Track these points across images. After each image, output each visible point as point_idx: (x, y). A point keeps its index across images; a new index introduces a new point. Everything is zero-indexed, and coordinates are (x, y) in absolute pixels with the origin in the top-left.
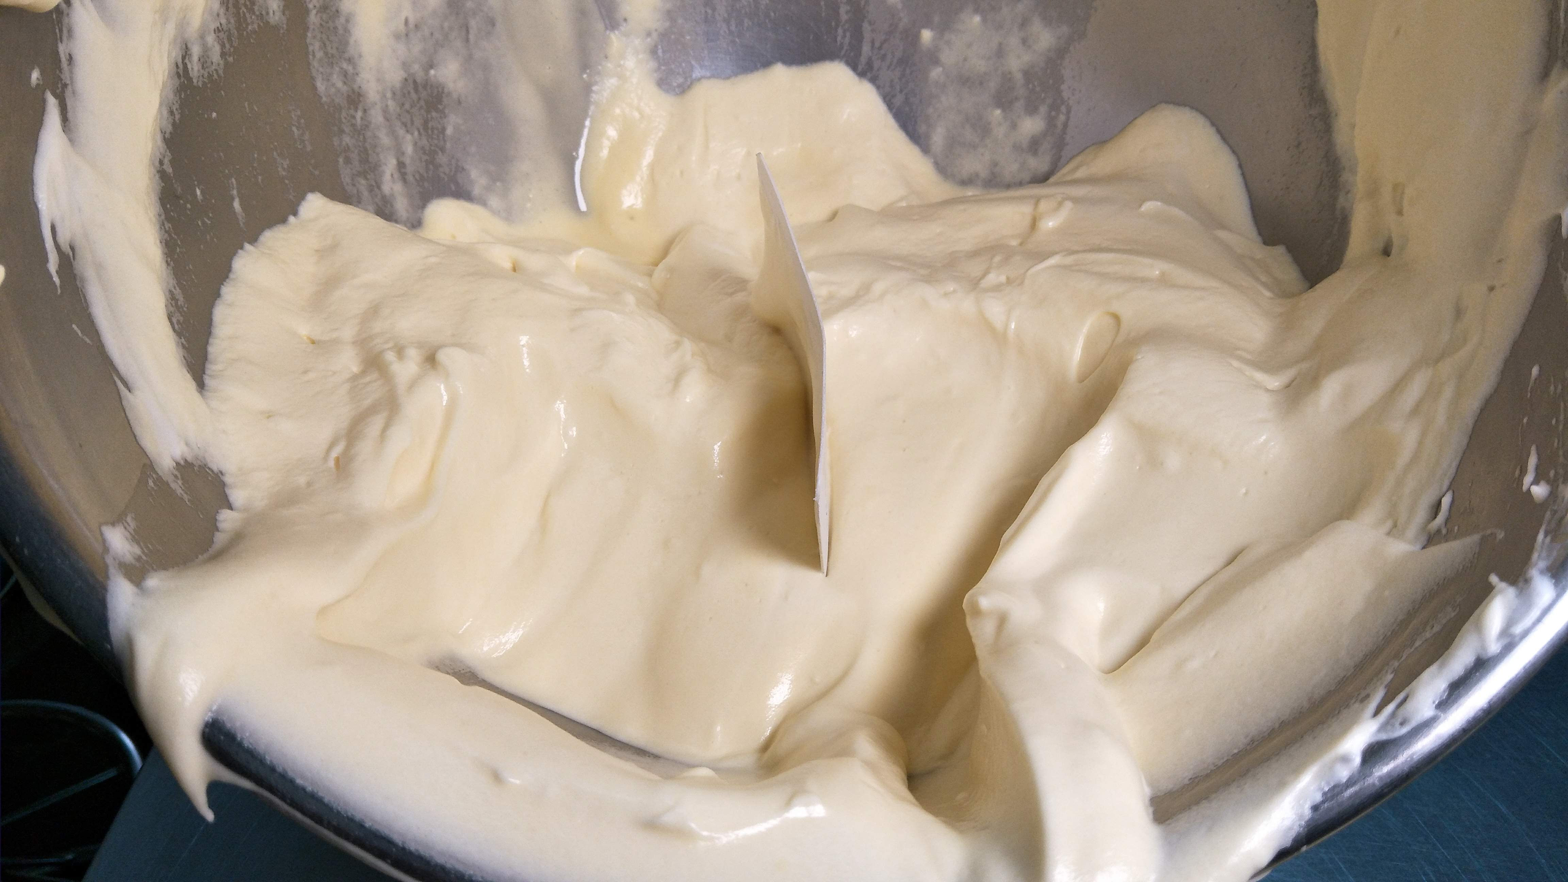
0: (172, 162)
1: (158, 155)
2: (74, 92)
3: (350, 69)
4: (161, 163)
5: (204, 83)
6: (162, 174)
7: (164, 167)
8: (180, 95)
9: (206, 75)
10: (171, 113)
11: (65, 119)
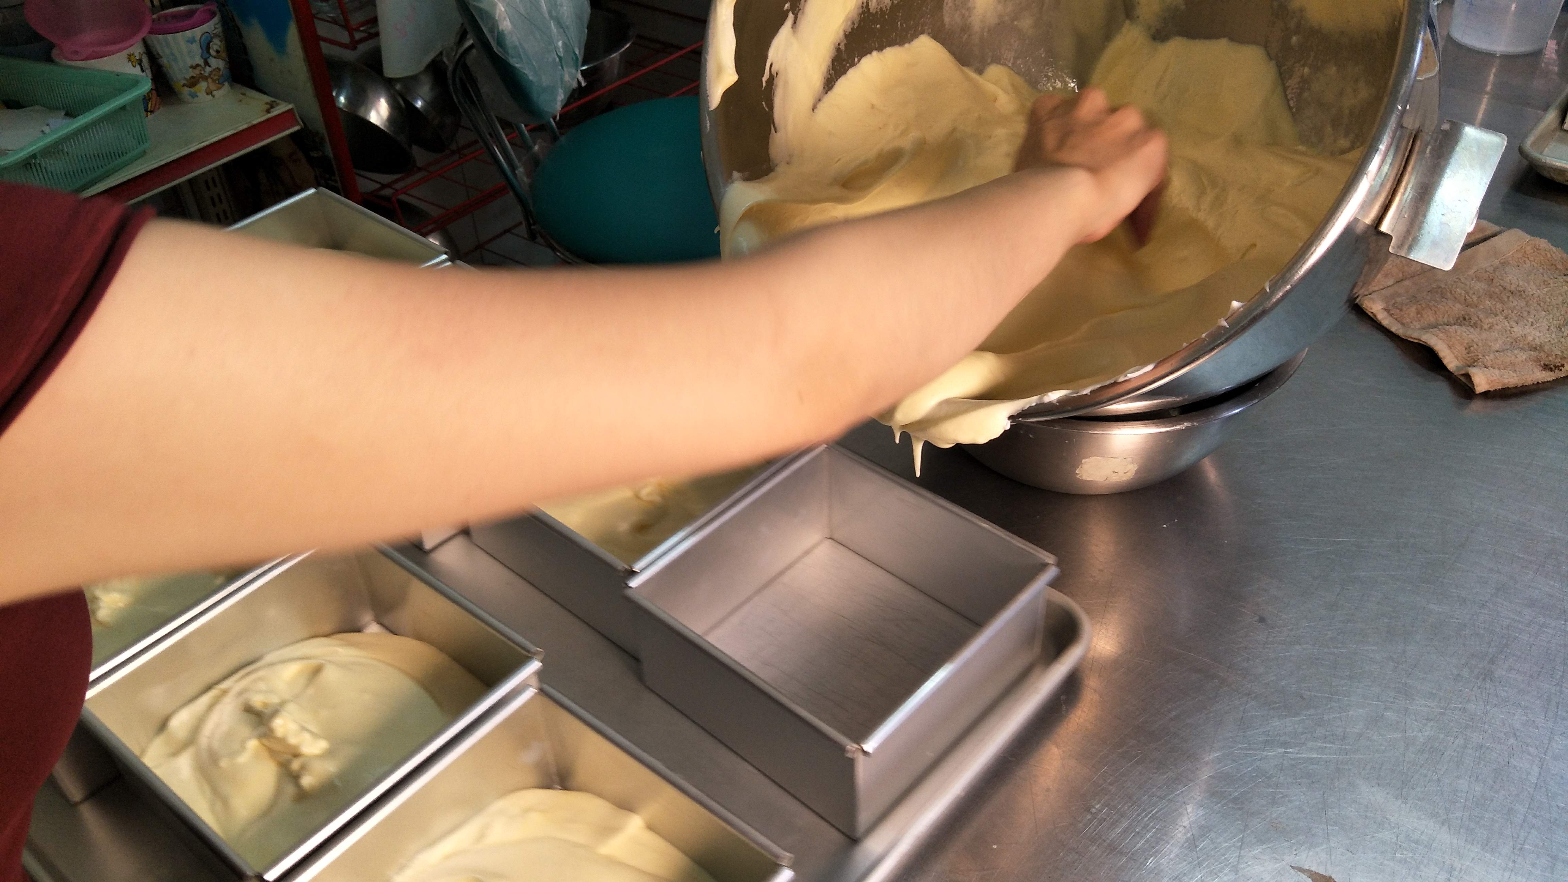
0: (846, 45)
1: (839, 41)
2: (803, 13)
3: (967, 14)
4: (839, 44)
5: (877, 12)
6: (838, 49)
7: (840, 47)
8: (861, 16)
9: (879, 8)
10: (853, 23)
11: (795, 22)
